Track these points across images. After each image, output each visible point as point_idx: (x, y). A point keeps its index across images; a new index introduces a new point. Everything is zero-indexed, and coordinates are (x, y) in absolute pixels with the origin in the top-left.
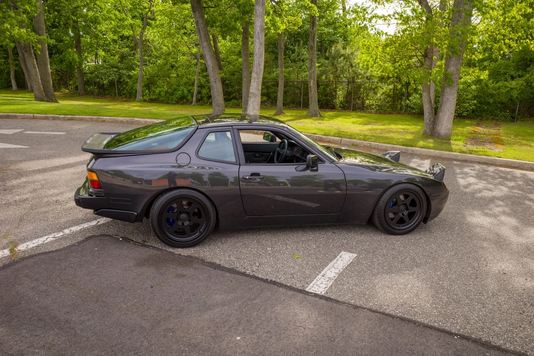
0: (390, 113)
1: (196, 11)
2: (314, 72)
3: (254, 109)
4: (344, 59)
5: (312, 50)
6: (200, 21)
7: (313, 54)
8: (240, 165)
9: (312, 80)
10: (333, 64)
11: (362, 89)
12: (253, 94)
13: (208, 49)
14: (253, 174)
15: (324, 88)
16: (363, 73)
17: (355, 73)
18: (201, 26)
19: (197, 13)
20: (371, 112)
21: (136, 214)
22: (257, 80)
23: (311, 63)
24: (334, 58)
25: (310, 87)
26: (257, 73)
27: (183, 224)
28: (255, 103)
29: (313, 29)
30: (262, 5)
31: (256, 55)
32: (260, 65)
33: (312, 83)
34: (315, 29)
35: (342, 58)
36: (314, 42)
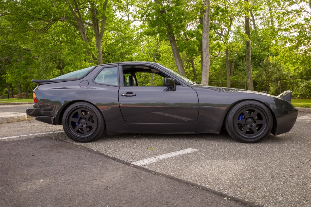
0: (309, 98)
1: (172, 42)
2: (250, 74)
4: (273, 66)
5: (248, 61)
6: (174, 48)
7: (249, 63)
8: (120, 87)
9: (249, 79)
10: (265, 70)
11: (288, 85)
13: (179, 63)
14: (128, 93)
15: (260, 85)
16: (287, 74)
17: (281, 74)
18: (175, 50)
19: (172, 43)
20: (295, 99)
21: (54, 118)
23: (248, 69)
24: (266, 66)
25: (248, 83)
27: (82, 126)
29: (248, 48)
30: (207, 33)
31: (204, 61)
32: (207, 67)
33: (249, 81)
34: (249, 48)
35: (272, 66)
36: (249, 56)
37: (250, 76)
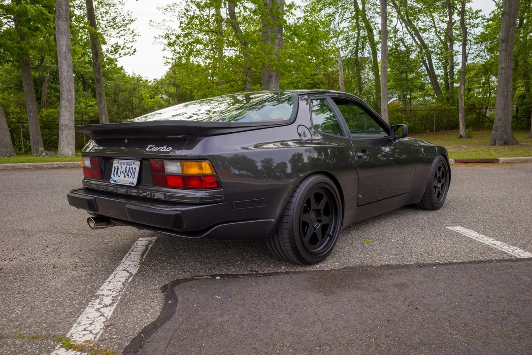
3: (69, 144)
5: (99, 83)
7: (100, 87)
9: (104, 116)
12: (66, 126)
14: (362, 151)
21: (273, 220)
22: (70, 109)
23: (100, 97)
26: (68, 100)
27: (315, 228)
28: (69, 137)
29: (97, 61)
33: (103, 119)
34: (99, 61)
36: (100, 74)
37: (104, 110)
